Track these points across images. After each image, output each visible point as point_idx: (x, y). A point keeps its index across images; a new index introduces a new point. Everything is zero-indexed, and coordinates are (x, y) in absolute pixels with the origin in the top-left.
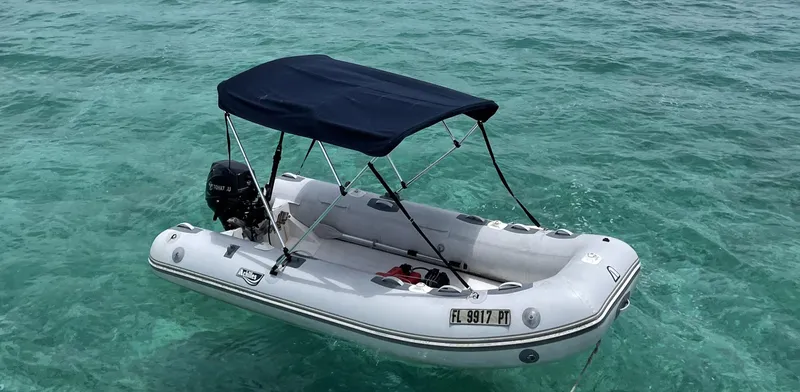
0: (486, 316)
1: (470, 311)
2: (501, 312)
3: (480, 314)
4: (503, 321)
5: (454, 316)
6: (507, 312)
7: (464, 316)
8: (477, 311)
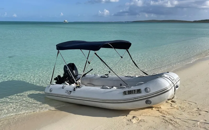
0: (134, 92)
1: (129, 91)
2: (138, 90)
3: (132, 91)
4: (139, 92)
5: (124, 93)
6: (140, 90)
7: (127, 93)
8: (131, 91)
